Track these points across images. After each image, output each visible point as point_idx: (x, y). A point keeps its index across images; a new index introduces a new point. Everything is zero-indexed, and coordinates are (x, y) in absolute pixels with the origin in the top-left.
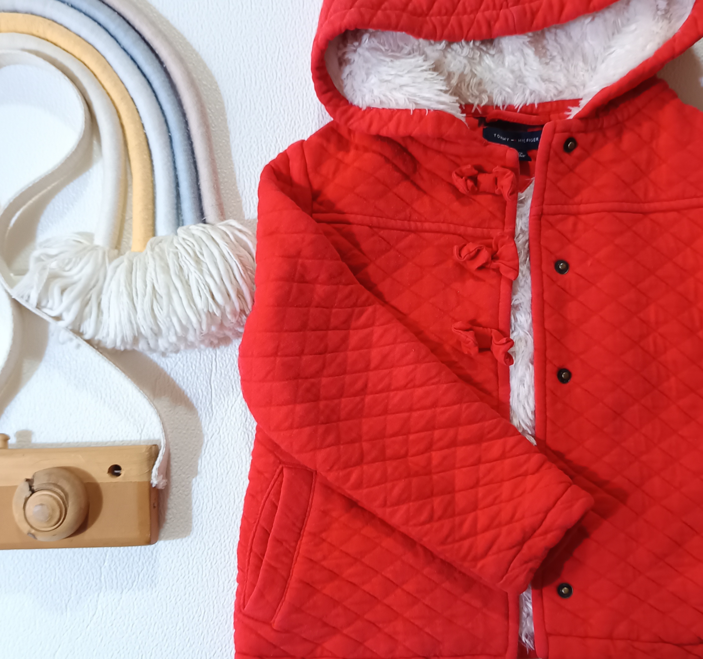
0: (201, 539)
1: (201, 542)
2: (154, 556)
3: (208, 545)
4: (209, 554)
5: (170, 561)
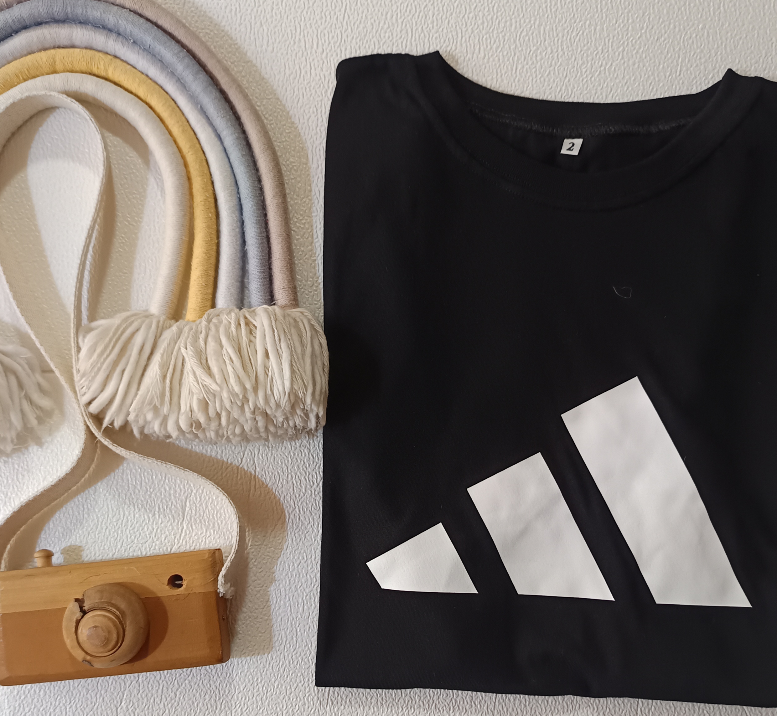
0: (231, 681)
1: (231, 684)
2: (177, 698)
3: (239, 687)
4: (240, 698)
5: (196, 704)
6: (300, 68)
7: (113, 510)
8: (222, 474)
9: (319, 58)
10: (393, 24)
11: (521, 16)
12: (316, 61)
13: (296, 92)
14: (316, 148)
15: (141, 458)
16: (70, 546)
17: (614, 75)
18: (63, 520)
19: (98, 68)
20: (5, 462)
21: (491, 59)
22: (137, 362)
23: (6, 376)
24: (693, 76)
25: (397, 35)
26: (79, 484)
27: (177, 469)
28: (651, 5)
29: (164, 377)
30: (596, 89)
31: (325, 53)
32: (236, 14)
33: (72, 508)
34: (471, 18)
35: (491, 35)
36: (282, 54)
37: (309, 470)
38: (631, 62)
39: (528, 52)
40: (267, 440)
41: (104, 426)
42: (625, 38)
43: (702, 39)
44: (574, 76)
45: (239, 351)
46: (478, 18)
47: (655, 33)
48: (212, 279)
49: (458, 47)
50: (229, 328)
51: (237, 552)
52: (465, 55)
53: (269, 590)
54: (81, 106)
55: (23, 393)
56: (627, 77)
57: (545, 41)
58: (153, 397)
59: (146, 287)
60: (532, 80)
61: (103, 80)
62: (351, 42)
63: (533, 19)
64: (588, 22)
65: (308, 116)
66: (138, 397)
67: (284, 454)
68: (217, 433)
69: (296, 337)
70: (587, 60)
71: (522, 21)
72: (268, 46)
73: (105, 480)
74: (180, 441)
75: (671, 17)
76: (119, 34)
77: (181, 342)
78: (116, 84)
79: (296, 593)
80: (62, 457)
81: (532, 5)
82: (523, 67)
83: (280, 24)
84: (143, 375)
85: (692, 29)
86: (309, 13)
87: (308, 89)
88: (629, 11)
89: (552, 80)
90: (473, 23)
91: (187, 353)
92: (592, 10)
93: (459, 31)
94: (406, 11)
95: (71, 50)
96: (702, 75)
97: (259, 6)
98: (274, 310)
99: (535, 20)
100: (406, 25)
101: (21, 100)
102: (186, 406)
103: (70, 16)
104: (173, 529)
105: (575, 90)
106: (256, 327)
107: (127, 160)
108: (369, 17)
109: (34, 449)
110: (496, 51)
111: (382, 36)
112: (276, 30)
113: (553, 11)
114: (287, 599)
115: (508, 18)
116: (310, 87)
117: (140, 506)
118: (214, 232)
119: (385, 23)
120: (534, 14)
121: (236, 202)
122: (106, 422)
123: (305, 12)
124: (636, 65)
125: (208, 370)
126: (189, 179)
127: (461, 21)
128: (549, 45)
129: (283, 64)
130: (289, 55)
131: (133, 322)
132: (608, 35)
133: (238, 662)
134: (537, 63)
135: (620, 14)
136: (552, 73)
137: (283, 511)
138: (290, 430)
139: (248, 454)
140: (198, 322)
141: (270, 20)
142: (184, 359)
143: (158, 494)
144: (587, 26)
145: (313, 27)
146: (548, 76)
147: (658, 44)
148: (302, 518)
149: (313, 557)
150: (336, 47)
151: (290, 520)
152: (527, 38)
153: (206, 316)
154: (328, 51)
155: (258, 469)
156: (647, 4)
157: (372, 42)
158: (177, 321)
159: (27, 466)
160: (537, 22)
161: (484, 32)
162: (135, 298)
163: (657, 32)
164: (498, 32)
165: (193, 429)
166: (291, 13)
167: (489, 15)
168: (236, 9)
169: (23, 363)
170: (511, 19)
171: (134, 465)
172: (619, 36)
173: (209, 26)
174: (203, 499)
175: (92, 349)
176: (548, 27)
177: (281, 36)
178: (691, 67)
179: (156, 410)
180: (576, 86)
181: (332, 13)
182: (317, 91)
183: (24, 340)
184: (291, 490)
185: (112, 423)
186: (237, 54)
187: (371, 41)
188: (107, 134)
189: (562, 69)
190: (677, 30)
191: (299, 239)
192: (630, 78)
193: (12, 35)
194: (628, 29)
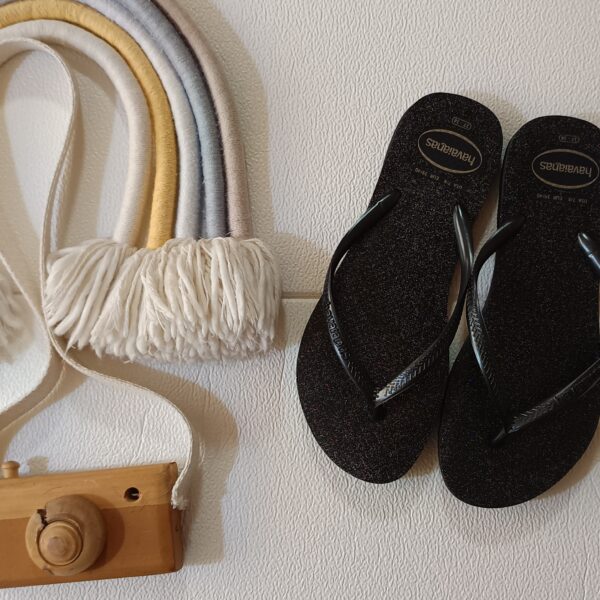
1: (183, 591)
6: (256, 13)
7: (76, 424)
8: (178, 391)
12: (271, 7)
13: (252, 36)
16: (36, 458)
18: (30, 433)
19: (71, 15)
22: (100, 289)
26: (45, 400)
27: (136, 388)
29: (125, 302)
33: (38, 421)
38: (564, 8)
40: (221, 361)
41: (69, 347)
45: (194, 281)
48: (172, 209)
50: (186, 258)
51: (190, 467)
53: (221, 501)
56: (561, 22)
58: (113, 322)
59: (111, 216)
60: (472, 24)
61: (75, 26)
66: (99, 321)
67: (237, 372)
68: (172, 355)
69: (248, 267)
73: (70, 397)
77: (141, 270)
78: (86, 29)
79: (246, 505)
80: (30, 374)
82: (463, 13)
84: (105, 300)
89: (490, 25)
91: (146, 281)
98: (228, 241)
102: (143, 330)
104: (132, 442)
105: (512, 33)
106: (211, 258)
107: (95, 98)
114: (238, 510)
116: (265, 31)
117: (101, 420)
118: (174, 166)
121: (195, 140)
122: (70, 343)
125: (164, 298)
126: (151, 117)
129: (240, 10)
131: (96, 250)
133: (191, 570)
134: (477, 8)
136: (490, 18)
137: (235, 426)
138: (242, 353)
139: (203, 372)
140: (157, 251)
142: (143, 288)
143: (119, 409)
146: (486, 20)
148: (252, 433)
149: (263, 471)
151: (242, 435)
153: (165, 245)
155: (212, 386)
158: (139, 249)
165: (149, 351)
171: (96, 383)
174: (160, 414)
175: (58, 276)
179: (115, 333)
180: (513, 30)
182: (272, 34)
185: (76, 345)
188: (77, 74)
189: (499, 14)
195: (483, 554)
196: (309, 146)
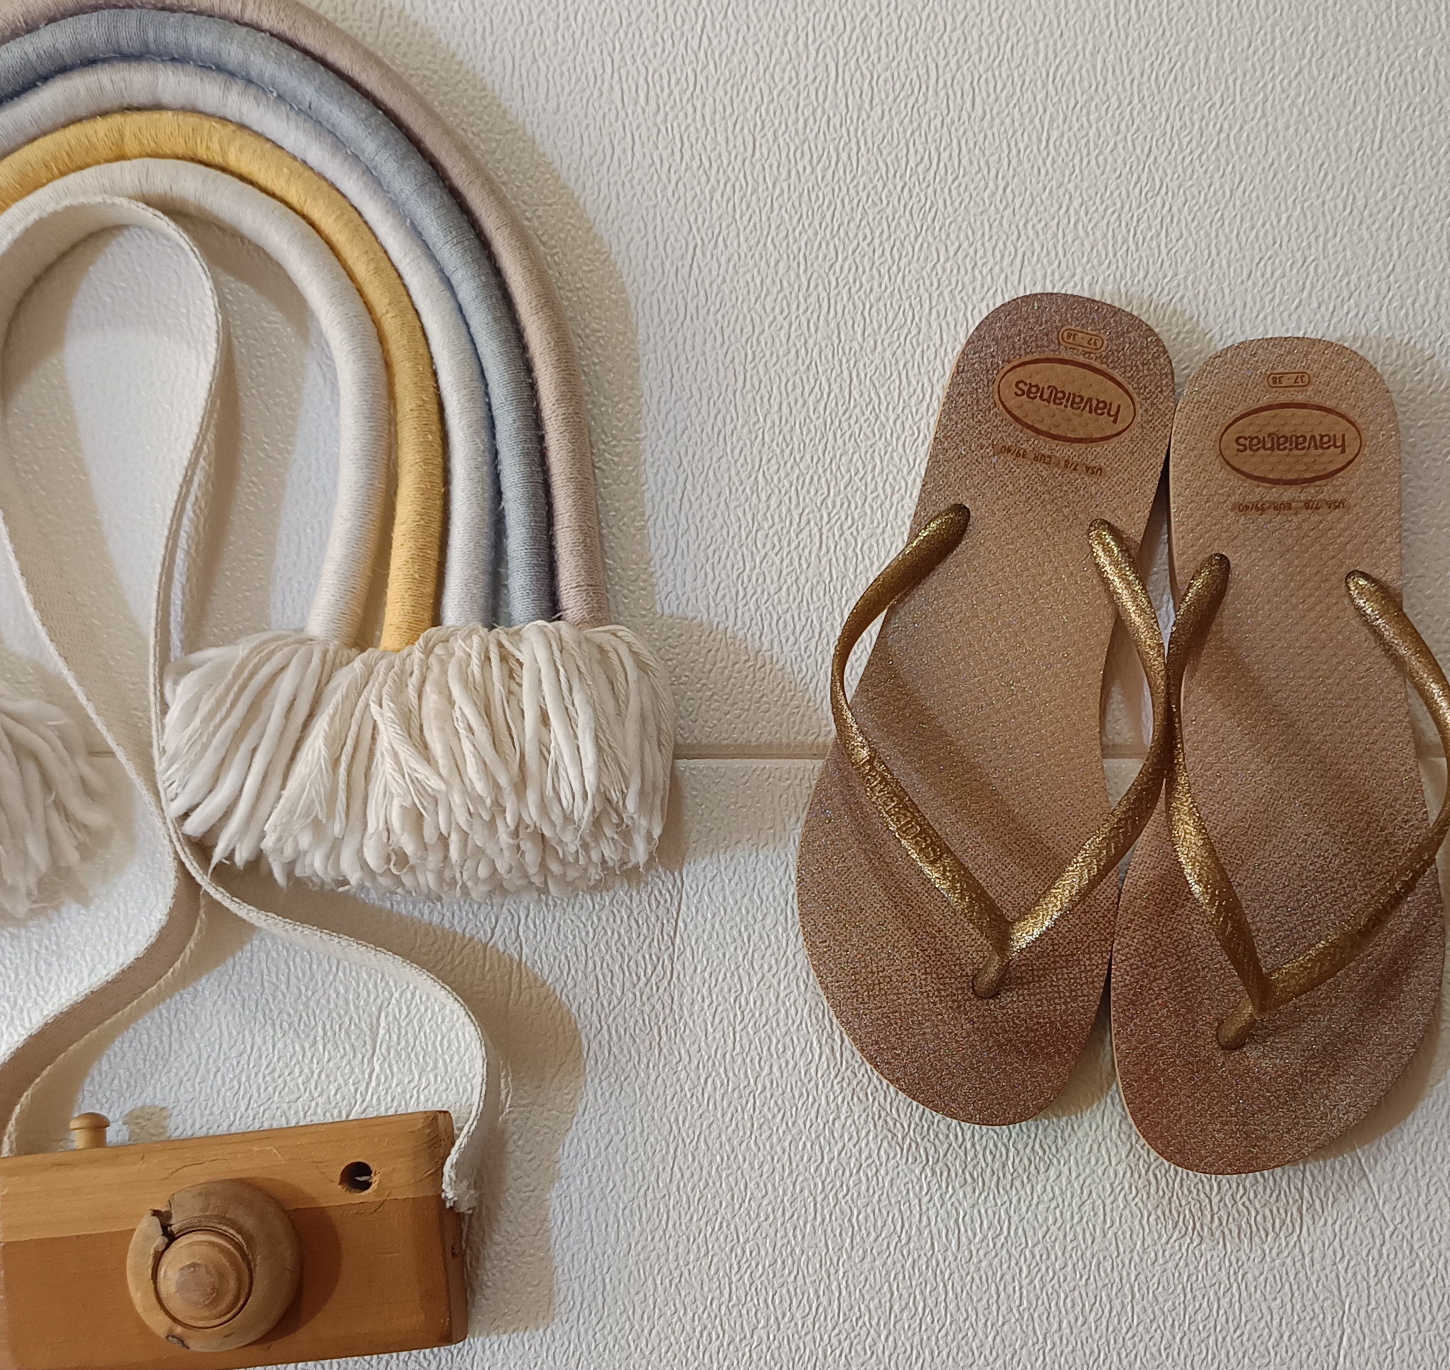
6: (611, 142)
7: (230, 1034)
8: (452, 961)
9: (650, 124)
10: (798, 54)
11: (1057, 34)
12: (643, 128)
13: (604, 191)
14: (644, 301)
15: (288, 927)
16: (143, 1108)
17: (1246, 150)
18: (130, 1055)
19: (208, 148)
20: (12, 937)
21: (997, 121)
22: (282, 733)
23: (18, 763)
24: (1407, 150)
25: (806, 76)
26: (162, 982)
27: (362, 949)
28: (1321, 9)
29: (336, 762)
30: (1211, 177)
31: (662, 113)
32: (484, 39)
33: (147, 1030)
34: (955, 41)
35: (997, 73)
36: (576, 116)
37: (630, 950)
38: (1280, 125)
39: (1071, 106)
40: (545, 890)
41: (215, 861)
42: (1268, 77)
43: (1424, 76)
44: (1166, 152)
45: (487, 712)
46: (969, 41)
47: (1329, 64)
48: (435, 565)
49: (931, 99)
50: (468, 665)
51: (482, 1117)
52: (945, 113)
53: (548, 1196)
54: (172, 224)
55: (52, 798)
56: (1274, 153)
57: (1105, 83)
58: (312, 802)
59: (299, 583)
60: (1081, 160)
61: (218, 173)
62: (714, 90)
63: (1080, 40)
64: (1192, 45)
65: (629, 237)
66: (282, 801)
67: (579, 918)
68: (440, 874)
69: (603, 683)
70: (1191, 119)
71: (1059, 45)
72: (547, 101)
73: (215, 974)
74: (368, 894)
75: (1360, 33)
76: (249, 81)
77: (371, 693)
78: (242, 178)
79: (602, 1204)
80: (129, 927)
81: (1079, 12)
82: (1062, 135)
83: (572, 56)
84: (293, 758)
85: (1402, 58)
86: (630, 35)
87: (627, 185)
88: (1276, 23)
89: (1120, 161)
90: (960, 51)
91: (382, 715)
92: (1199, 21)
93: (932, 66)
94: (825, 27)
95: (155, 116)
96: (1425, 147)
97: (531, 22)
98: (558, 630)
99: (1086, 41)
100: (825, 56)
101: (56, 214)
102: (378, 820)
103: (153, 46)
104: (352, 1072)
105: (1168, 179)
106: (521, 665)
107: (262, 328)
108: (750, 42)
109: (72, 911)
110: (1007, 105)
111: (777, 79)
112: (564, 68)
113: (1120, 24)
114: (585, 1216)
115: (1031, 40)
116: (631, 181)
117: (285, 1025)
118: (438, 472)
119: (782, 52)
120: (1082, 32)
121: (481, 413)
122: (218, 855)
123: (622, 33)
124: (1292, 130)
125: (423, 749)
126: (388, 365)
127: (936, 46)
128: (1115, 91)
129: (578, 135)
130: (590, 117)
131: (273, 653)
132: (1234, 71)
133: (483, 1346)
134: (1091, 126)
135: (1257, 29)
136: (1120, 147)
137: (576, 1035)
138: (592, 870)
139: (506, 919)
140: (405, 652)
141: (551, 51)
142: (375, 727)
143: (323, 1001)
144: (1190, 53)
145: (639, 62)
146: (1112, 151)
147: (1335, 87)
148: (614, 1049)
149: (638, 1130)
150: (685, 100)
151: (591, 1054)
152: (1069, 78)
153: (421, 640)
154: (668, 108)
155: (525, 950)
156: (1312, 8)
157: (757, 90)
158: (363, 650)
159: (58, 945)
160: (1090, 46)
161: (981, 68)
162: (279, 604)
163: (1334, 63)
164: (1010, 68)
165: (391, 866)
166: (593, 36)
167: (991, 33)
168: (484, 28)
169: (52, 736)
170: (1037, 42)
171: (275, 943)
172: (1255, 71)
173: (430, 62)
174: (414, 1011)
175: (191, 708)
176: (1111, 56)
177: (573, 80)
178: (1403, 131)
179: (318, 827)
180: (1169, 172)
181: (677, 34)
182: (647, 187)
183: (53, 690)
184: (593, 992)
185: (231, 856)
186: (486, 118)
187: (754, 87)
188: (225, 277)
189: (1141, 137)
190: (1373, 58)
191: (610, 484)
192: (1279, 154)
193: (35, 86)
194: (1273, 58)
195: (1117, 1303)
196: (729, 427)
